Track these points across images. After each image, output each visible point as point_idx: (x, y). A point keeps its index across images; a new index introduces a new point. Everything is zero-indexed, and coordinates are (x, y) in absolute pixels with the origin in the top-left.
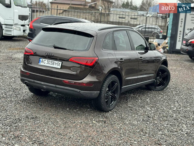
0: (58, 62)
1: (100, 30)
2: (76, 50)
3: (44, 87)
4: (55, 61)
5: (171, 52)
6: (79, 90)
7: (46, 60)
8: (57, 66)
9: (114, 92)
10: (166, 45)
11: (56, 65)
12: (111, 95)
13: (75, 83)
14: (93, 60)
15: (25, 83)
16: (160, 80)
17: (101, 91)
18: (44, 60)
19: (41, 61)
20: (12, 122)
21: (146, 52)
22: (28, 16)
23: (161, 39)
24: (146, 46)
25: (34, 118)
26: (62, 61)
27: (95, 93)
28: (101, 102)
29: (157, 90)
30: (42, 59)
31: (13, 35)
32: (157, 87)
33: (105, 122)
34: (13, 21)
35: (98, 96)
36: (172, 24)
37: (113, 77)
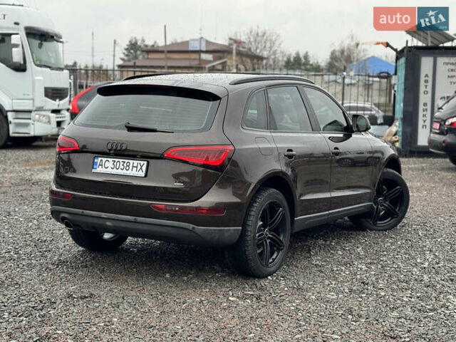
0: (139, 162)
1: (235, 84)
2: (179, 131)
3: (108, 223)
4: (131, 162)
5: (408, 154)
6: (191, 226)
7: (111, 160)
8: (137, 173)
9: (277, 230)
10: (394, 139)
11: (134, 170)
12: (269, 238)
13: (182, 208)
14: (221, 152)
15: (63, 220)
16: (386, 205)
17: (244, 225)
18: (104, 159)
19: (97, 163)
20: (33, 307)
21: (348, 136)
22: (67, 89)
23: (381, 124)
24: (345, 125)
25: (87, 297)
26: (148, 160)
27: (232, 231)
28: (247, 252)
29: (379, 228)
30: (100, 159)
31: (32, 134)
32: (379, 222)
33: (258, 298)
34: (32, 101)
35: (239, 239)
36: (405, 89)
37: (273, 194)
